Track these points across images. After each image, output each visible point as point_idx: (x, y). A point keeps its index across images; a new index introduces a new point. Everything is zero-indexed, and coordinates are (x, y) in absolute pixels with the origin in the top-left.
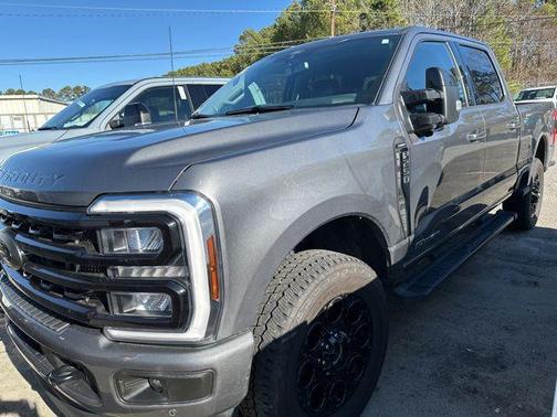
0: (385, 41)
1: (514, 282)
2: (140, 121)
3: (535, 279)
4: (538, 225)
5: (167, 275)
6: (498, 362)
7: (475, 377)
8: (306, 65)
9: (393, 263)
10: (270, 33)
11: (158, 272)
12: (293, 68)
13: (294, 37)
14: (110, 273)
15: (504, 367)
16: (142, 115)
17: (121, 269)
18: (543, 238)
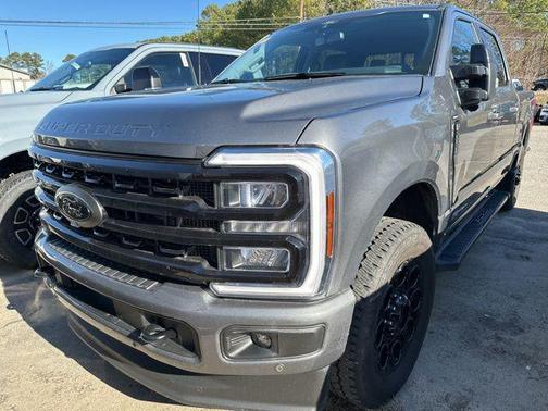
0: (426, 16)
1: (508, 256)
2: (150, 86)
3: (527, 254)
4: (517, 206)
5: (282, 230)
6: (514, 326)
7: (499, 339)
8: (342, 35)
9: (439, 231)
10: (235, 10)
11: (273, 228)
12: (326, 37)
13: (260, 16)
14: (223, 227)
15: (522, 331)
16: (153, 79)
17: (233, 224)
18: (525, 218)
